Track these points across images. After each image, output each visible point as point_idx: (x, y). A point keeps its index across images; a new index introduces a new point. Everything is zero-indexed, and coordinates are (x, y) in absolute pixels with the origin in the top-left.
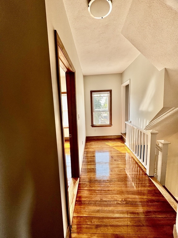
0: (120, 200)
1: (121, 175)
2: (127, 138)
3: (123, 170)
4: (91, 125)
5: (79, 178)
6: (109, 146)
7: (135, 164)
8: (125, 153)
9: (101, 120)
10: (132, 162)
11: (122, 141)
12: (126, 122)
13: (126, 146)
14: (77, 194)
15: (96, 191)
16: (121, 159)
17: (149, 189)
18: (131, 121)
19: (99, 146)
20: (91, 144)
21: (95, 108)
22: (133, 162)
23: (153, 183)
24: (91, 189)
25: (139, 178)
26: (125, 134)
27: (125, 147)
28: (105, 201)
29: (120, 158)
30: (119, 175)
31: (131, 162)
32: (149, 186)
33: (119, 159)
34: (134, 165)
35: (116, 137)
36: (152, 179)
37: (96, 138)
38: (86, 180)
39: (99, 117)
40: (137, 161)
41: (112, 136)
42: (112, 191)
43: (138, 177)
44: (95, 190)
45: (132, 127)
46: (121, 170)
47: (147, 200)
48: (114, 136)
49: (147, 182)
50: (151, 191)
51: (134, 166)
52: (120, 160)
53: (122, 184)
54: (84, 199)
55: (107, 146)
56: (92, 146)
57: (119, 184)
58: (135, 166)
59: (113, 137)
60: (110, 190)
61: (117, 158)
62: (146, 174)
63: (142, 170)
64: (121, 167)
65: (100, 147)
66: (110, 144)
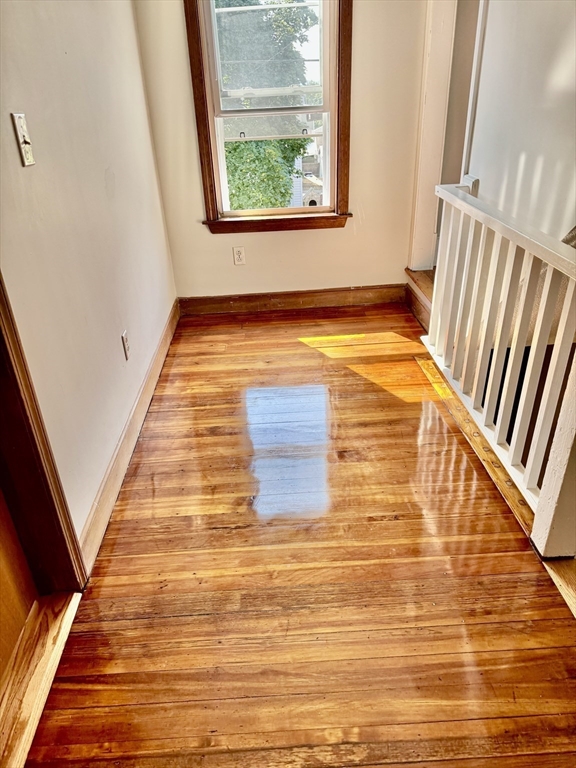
0: (333, 740)
1: (368, 556)
2: (435, 305)
3: (384, 522)
4: (202, 216)
5: (77, 598)
6: (322, 356)
7: (468, 479)
8: (417, 406)
9: (305, 186)
10: (452, 467)
11: (408, 320)
12: (441, 191)
13: (427, 356)
14: (44, 718)
15: (180, 686)
16: (382, 447)
17: (532, 643)
18: (476, 184)
19: (254, 359)
20: (204, 347)
21: (225, 85)
22: (458, 462)
23: (564, 604)
24: (152, 668)
25: (477, 573)
26: (429, 275)
27: (420, 362)
28: (229, 752)
29: (375, 436)
30: (353, 555)
31: (448, 462)
32: (536, 628)
33: (373, 442)
34: (461, 485)
35: (370, 295)
36: (562, 576)
37: (243, 308)
38: (128, 610)
39: (289, 160)
40: (482, 455)
41: (348, 290)
42: (286, 674)
43: (473, 569)
44: (178, 677)
45: (478, 225)
46: (371, 519)
47: (511, 726)
48: (358, 289)
49: (524, 597)
50: (543, 657)
51: (461, 494)
52: (372, 455)
53: (364, 622)
54: (85, 747)
55: (304, 356)
56: (210, 362)
57: (344, 624)
58: (467, 490)
59: (351, 299)
60: (277, 673)
61: (358, 437)
62: (527, 543)
63: (507, 512)
64: (374, 502)
65: (261, 365)
66: (332, 343)
